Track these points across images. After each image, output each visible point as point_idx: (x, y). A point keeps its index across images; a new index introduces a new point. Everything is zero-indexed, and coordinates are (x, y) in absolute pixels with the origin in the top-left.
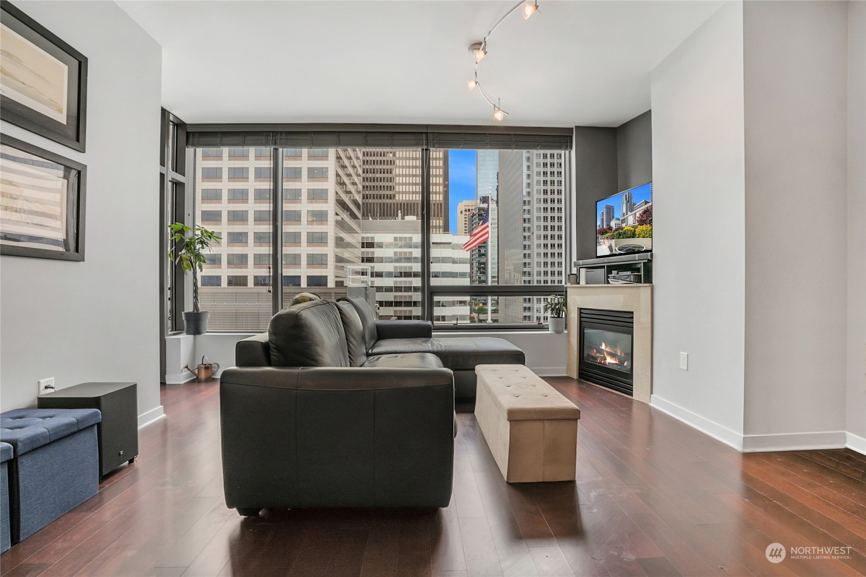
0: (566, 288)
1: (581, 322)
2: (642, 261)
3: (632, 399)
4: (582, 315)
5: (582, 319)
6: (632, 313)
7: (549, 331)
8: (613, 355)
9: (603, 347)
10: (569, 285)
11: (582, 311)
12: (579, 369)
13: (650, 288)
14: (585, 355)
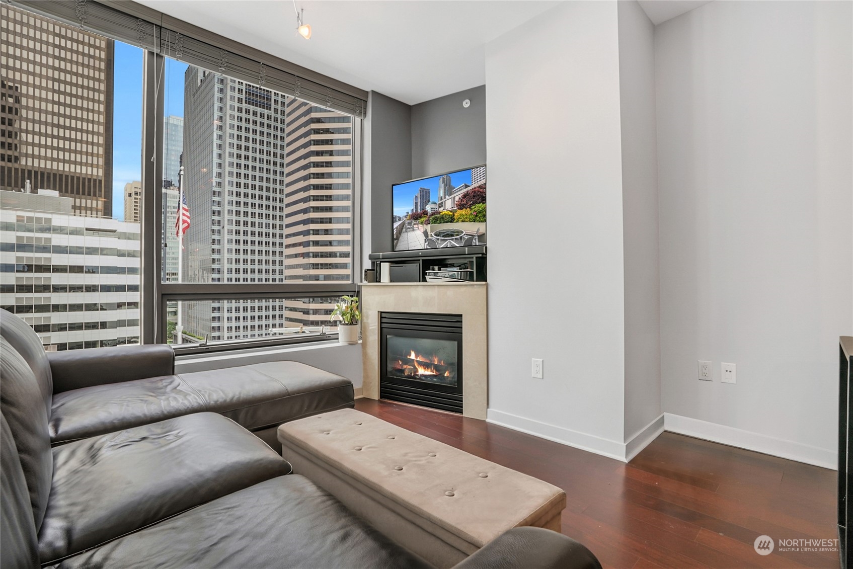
0: (360, 287)
1: (381, 328)
2: (475, 256)
3: (462, 417)
4: (384, 320)
5: (384, 325)
6: (461, 316)
7: (339, 342)
8: (426, 366)
9: (413, 356)
10: (365, 282)
11: (384, 315)
12: (381, 387)
13: (485, 287)
14: (389, 369)
